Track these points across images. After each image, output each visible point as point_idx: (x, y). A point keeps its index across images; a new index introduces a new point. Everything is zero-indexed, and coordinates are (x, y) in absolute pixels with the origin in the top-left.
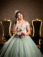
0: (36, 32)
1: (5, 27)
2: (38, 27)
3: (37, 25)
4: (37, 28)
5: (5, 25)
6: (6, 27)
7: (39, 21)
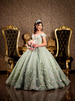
0: (62, 49)
1: (9, 39)
2: (66, 39)
3: (64, 36)
4: (63, 43)
5: (10, 36)
6: (12, 40)
7: (67, 29)
